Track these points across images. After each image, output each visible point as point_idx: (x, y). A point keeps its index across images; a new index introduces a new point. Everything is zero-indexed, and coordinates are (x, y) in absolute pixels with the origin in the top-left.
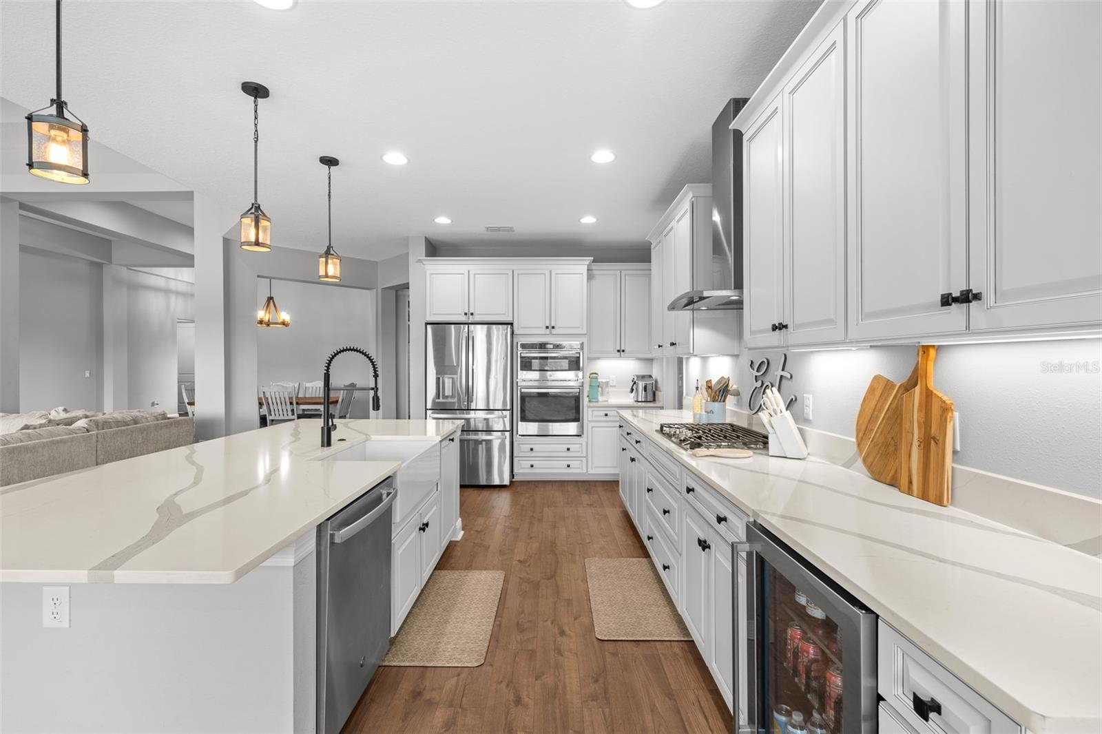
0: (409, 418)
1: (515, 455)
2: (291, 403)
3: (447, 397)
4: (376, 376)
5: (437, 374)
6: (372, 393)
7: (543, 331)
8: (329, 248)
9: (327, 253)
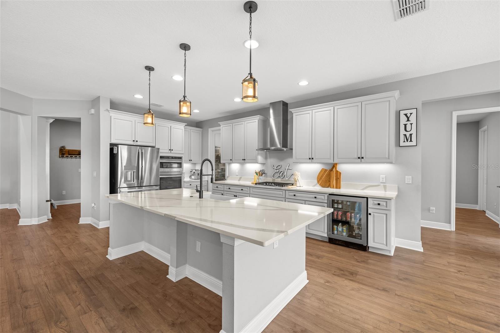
7: (168, 151)
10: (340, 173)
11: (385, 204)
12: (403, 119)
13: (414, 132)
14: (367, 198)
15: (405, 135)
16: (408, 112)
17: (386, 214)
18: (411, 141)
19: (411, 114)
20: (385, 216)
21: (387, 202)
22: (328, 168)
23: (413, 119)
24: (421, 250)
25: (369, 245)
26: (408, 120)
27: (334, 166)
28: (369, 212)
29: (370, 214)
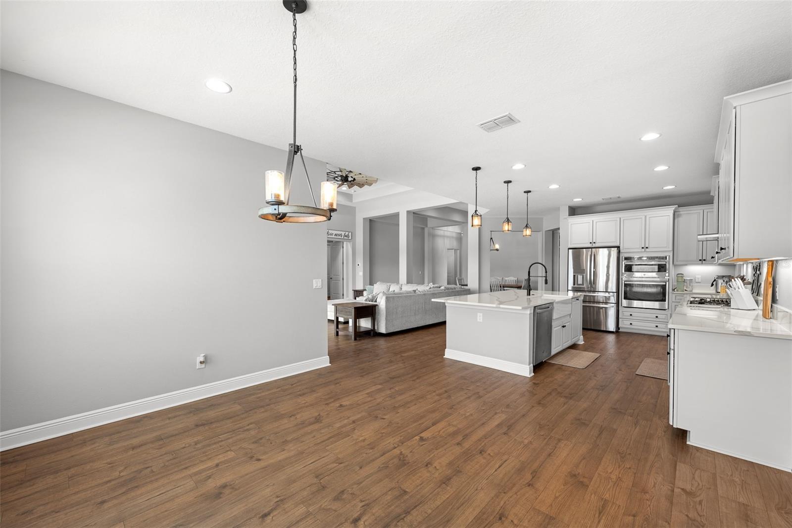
0: (559, 291)
1: (620, 317)
2: (501, 287)
3: (580, 285)
4: (546, 272)
5: (574, 273)
6: (544, 278)
7: (640, 250)
8: (527, 225)
9: (527, 226)
14: (674, 329)
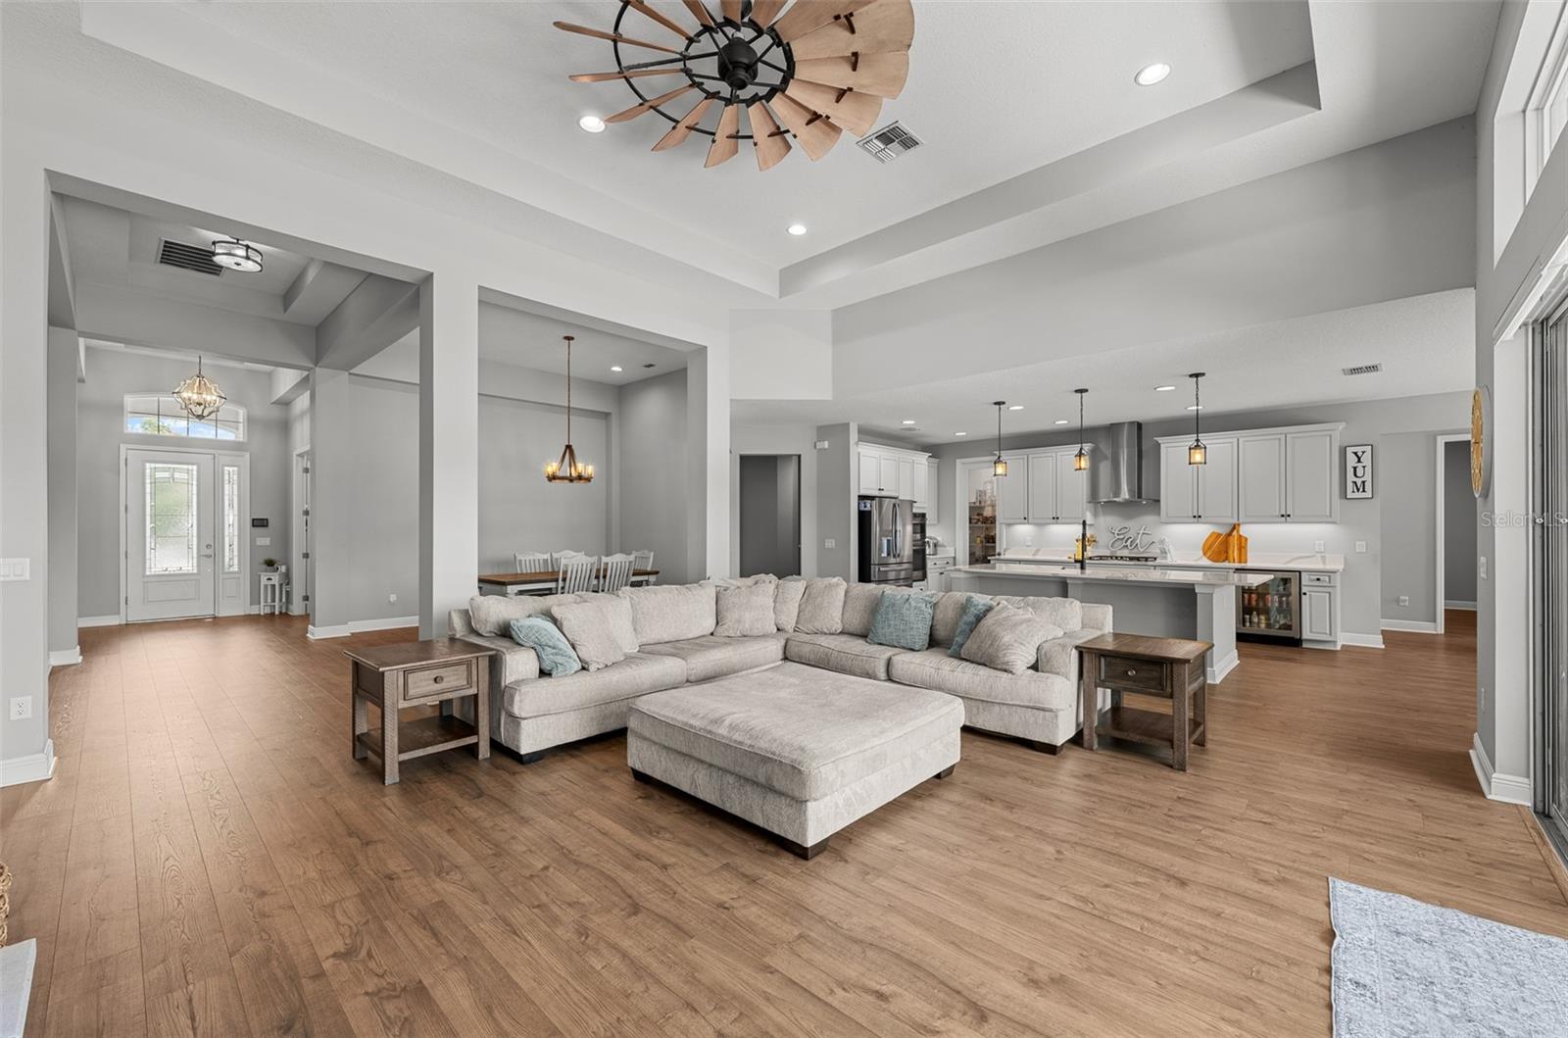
10: (1246, 539)
11: (1327, 579)
12: (1351, 460)
13: (1368, 478)
15: (1355, 483)
16: (1359, 450)
17: (1330, 593)
18: (1364, 491)
19: (1363, 452)
20: (1328, 595)
21: (1329, 576)
22: (1224, 531)
23: (1366, 459)
24: (1383, 647)
25: (1304, 637)
26: (1359, 461)
27: (1234, 528)
28: (1303, 591)
29: (1305, 594)
